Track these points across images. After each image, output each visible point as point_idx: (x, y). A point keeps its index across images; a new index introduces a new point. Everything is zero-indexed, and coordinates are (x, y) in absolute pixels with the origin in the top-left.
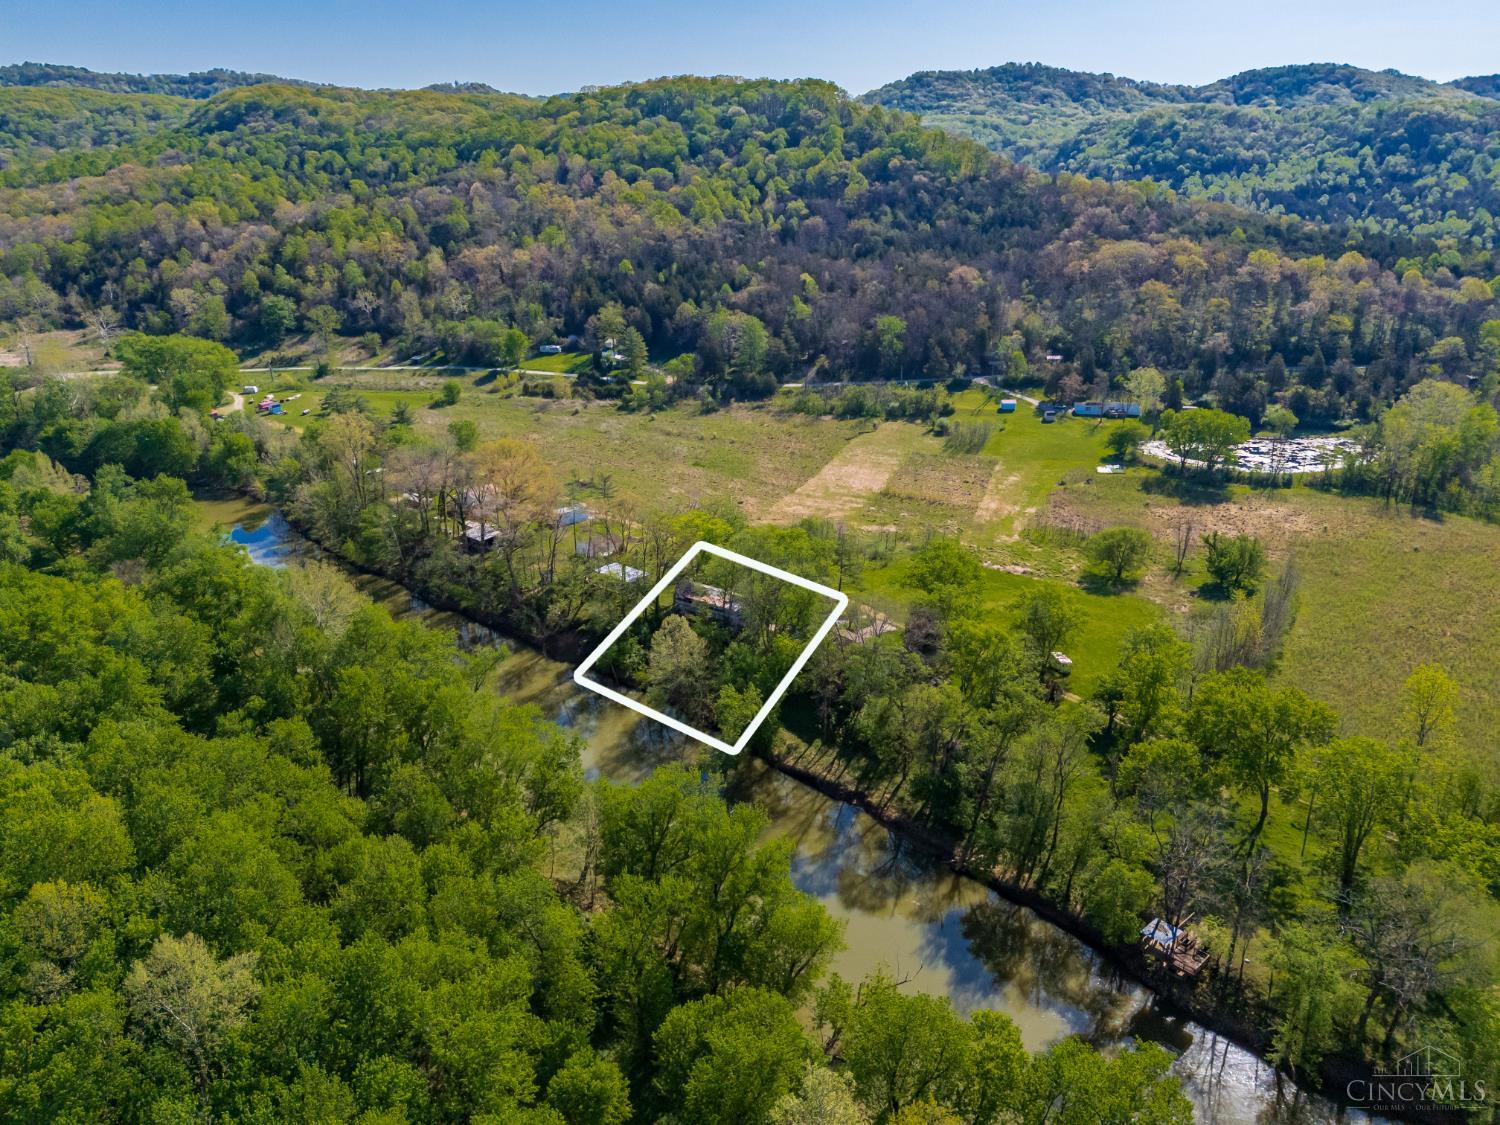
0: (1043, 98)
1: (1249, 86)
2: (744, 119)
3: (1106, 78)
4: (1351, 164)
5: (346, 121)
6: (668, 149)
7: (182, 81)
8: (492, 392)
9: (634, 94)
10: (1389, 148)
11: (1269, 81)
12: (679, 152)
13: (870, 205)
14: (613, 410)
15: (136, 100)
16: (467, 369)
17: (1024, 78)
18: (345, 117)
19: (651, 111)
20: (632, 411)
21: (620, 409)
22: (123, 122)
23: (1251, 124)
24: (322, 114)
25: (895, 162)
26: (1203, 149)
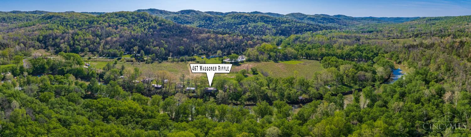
0: (157, 13)
1: (183, 12)
2: (136, 17)
3: (164, 11)
4: (203, 22)
5: (68, 18)
6: (126, 22)
7: (32, 12)
8: (121, 61)
9: (116, 14)
10: (206, 21)
11: (185, 11)
12: (128, 22)
13: (161, 30)
14: (145, 64)
15: (30, 15)
16: (114, 58)
17: (153, 10)
18: (68, 17)
19: (120, 16)
20: (148, 63)
21: (146, 63)
22: (30, 18)
23: (189, 17)
24: (63, 17)
25: (162, 24)
26: (184, 20)
